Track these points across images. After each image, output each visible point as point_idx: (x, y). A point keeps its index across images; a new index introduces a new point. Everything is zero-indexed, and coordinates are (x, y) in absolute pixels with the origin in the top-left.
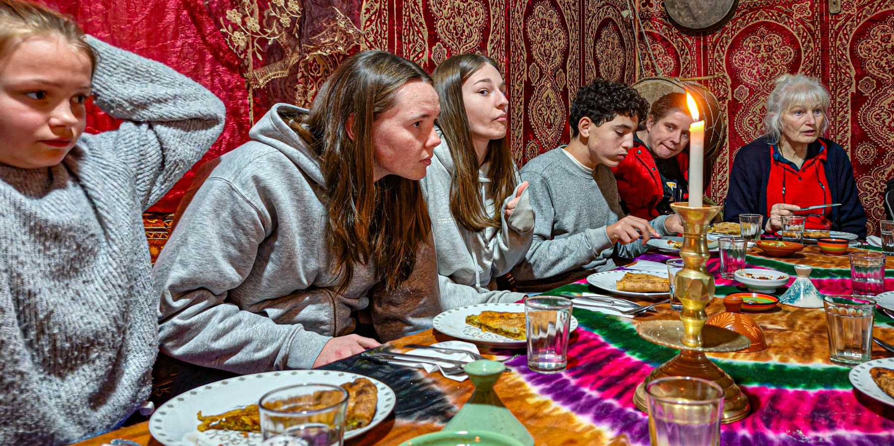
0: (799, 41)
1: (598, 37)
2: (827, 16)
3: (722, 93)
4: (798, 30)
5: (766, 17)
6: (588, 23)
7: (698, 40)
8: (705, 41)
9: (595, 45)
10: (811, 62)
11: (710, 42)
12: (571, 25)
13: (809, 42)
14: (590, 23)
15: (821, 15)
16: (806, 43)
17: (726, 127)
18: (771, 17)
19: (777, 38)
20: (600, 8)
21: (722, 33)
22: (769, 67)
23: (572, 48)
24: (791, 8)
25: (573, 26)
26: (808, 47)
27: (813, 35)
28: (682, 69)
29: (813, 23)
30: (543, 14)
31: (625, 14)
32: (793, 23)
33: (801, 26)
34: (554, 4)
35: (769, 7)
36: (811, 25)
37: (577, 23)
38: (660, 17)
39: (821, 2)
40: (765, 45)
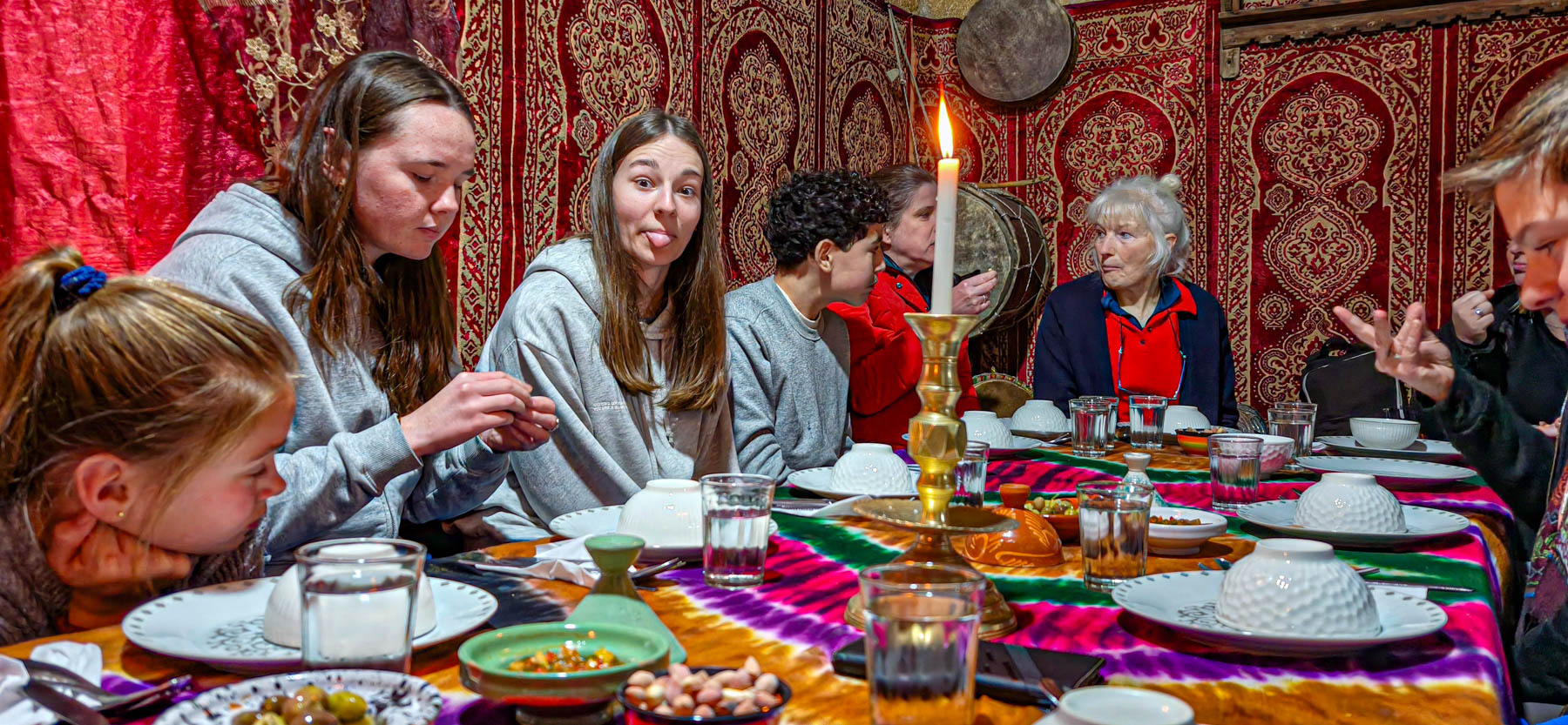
0: (1172, 123)
1: (847, 113)
2: (1217, 82)
3: (1048, 210)
4: (1170, 105)
5: (1120, 85)
6: (831, 89)
7: (1012, 122)
8: (1022, 123)
9: (842, 126)
10: (1190, 159)
11: (1031, 125)
12: (802, 91)
13: (1188, 126)
14: (834, 89)
15: (1208, 81)
16: (1183, 128)
17: (1053, 267)
18: (1129, 84)
19: (1136, 120)
20: (851, 64)
21: (1050, 110)
22: (1124, 166)
23: (804, 129)
24: (1159, 70)
25: (806, 93)
26: (1186, 134)
27: (1193, 115)
28: (984, 169)
29: (1194, 95)
30: (756, 70)
31: (892, 74)
32: (1162, 95)
33: (1175, 99)
34: (775, 54)
35: (1124, 67)
36: (1191, 99)
37: (813, 88)
38: (950, 82)
39: (1208, 59)
40: (1118, 131)
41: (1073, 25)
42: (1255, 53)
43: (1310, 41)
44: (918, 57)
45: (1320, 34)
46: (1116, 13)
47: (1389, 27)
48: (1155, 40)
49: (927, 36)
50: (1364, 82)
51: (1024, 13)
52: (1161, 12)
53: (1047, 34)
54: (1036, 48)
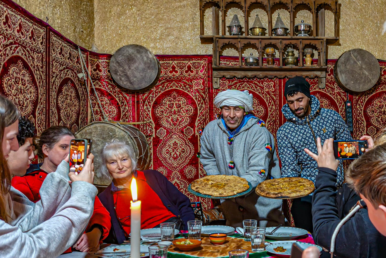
0: (197, 102)
1: (60, 91)
2: (212, 89)
3: (149, 132)
4: (196, 96)
5: (177, 87)
6: (52, 81)
7: (133, 97)
8: (138, 98)
9: (57, 97)
10: (203, 116)
11: (141, 99)
13: (202, 104)
14: (54, 81)
15: (209, 89)
16: (201, 104)
17: (151, 154)
18: (180, 86)
19: (183, 100)
20: (62, 70)
21: (149, 94)
22: (179, 117)
23: (41, 99)
24: (191, 83)
25: (41, 83)
26: (201, 107)
27: (204, 100)
28: (122, 115)
29: (204, 93)
30: (17, 73)
31: (80, 75)
32: (193, 92)
33: (197, 94)
34: (26, 66)
35: (178, 80)
36: (203, 94)
37: (44, 81)
38: (107, 79)
39: (209, 81)
40: (176, 104)
41: (158, 63)
42: (225, 80)
43: (242, 78)
44: (92, 68)
45: (245, 77)
46: (175, 60)
47: (266, 77)
48: (189, 72)
49: (96, 60)
50: (259, 94)
51: (139, 56)
52: (191, 62)
53: (148, 65)
54: (144, 70)
